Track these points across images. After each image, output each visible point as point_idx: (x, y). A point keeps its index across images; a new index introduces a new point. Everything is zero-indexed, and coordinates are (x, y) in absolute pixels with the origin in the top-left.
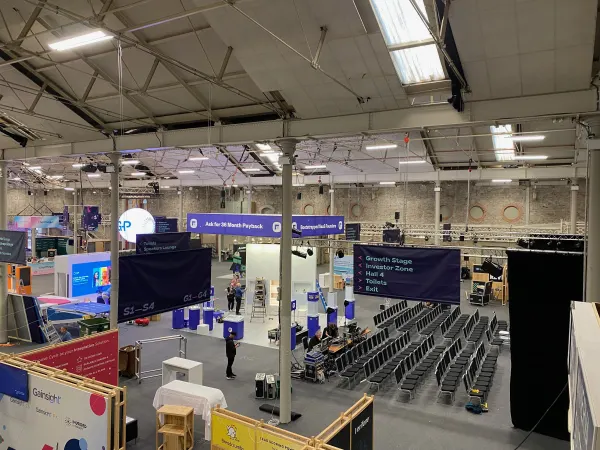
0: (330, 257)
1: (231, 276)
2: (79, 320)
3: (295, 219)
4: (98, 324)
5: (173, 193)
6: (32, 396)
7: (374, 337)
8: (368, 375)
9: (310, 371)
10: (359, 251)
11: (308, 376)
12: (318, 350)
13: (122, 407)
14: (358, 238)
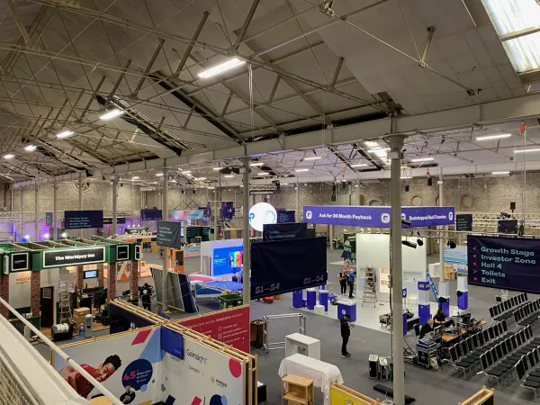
0: (441, 247)
1: (342, 263)
2: (219, 295)
3: (404, 210)
4: (233, 300)
5: (291, 189)
6: (186, 355)
7: (490, 329)
8: (485, 367)
9: (423, 358)
10: (473, 242)
11: (421, 362)
12: (431, 337)
13: (254, 373)
14: (470, 229)
